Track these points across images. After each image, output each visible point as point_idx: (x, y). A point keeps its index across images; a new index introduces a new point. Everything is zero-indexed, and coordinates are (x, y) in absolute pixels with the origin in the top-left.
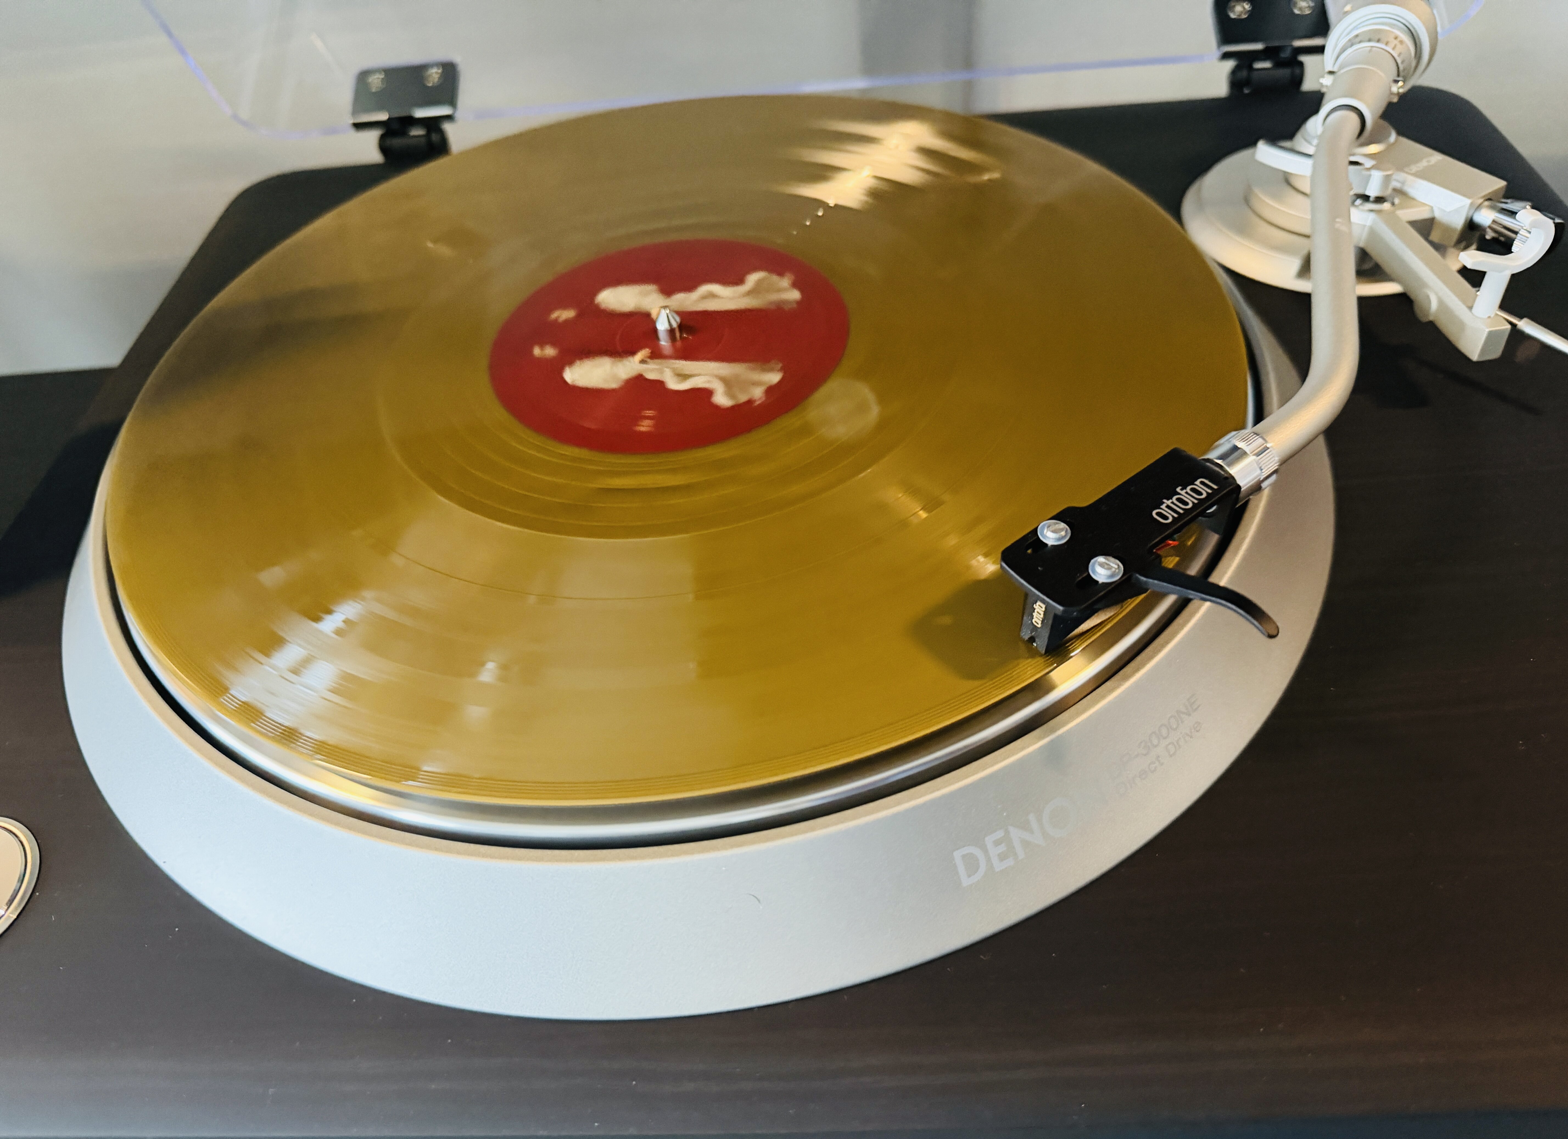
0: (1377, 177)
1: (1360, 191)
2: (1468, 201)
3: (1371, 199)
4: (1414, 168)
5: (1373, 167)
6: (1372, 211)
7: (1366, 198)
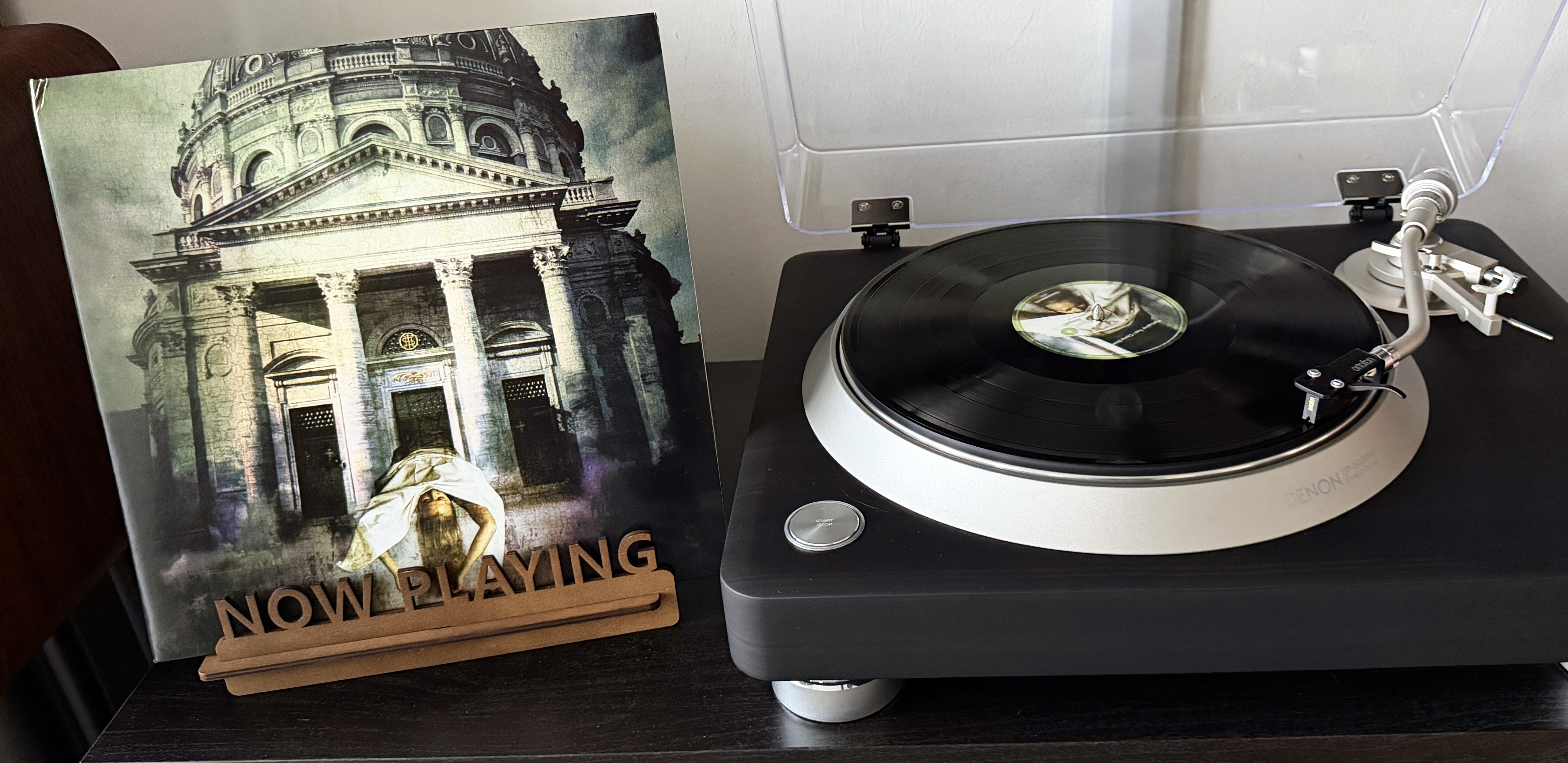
0: (1433, 257)
1: (1427, 264)
2: (1480, 269)
3: (1432, 268)
4: (1452, 254)
5: (1432, 253)
6: (1433, 273)
7: (1429, 268)
